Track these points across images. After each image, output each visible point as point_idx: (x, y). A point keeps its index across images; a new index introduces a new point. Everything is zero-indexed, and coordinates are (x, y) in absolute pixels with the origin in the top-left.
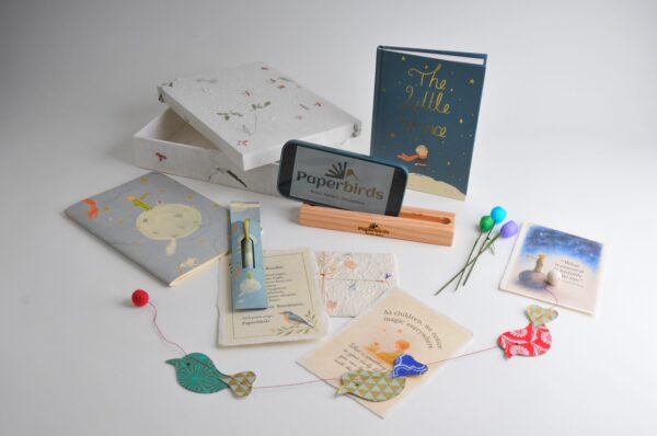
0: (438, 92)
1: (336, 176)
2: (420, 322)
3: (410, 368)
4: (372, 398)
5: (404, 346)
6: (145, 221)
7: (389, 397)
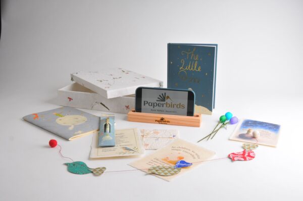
0: (195, 61)
1: (162, 101)
3: (184, 165)
4: (164, 174)
5: (180, 158)
7: (172, 174)
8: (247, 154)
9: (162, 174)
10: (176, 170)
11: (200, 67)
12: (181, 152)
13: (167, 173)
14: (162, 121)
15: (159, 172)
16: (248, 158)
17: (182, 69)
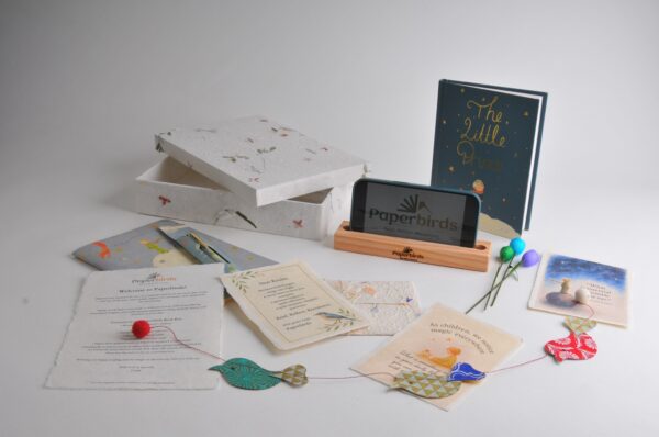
0: (494, 124)
1: (409, 211)
2: (467, 332)
4: (424, 394)
5: (455, 352)
6: (162, 262)
8: (579, 345)
9: (421, 392)
10: (450, 385)
11: (503, 138)
12: (452, 336)
13: (431, 392)
14: (407, 255)
15: (414, 385)
16: (584, 352)
17: (465, 138)
